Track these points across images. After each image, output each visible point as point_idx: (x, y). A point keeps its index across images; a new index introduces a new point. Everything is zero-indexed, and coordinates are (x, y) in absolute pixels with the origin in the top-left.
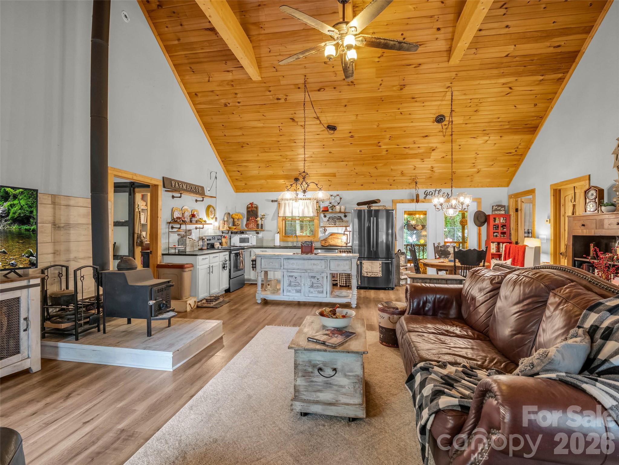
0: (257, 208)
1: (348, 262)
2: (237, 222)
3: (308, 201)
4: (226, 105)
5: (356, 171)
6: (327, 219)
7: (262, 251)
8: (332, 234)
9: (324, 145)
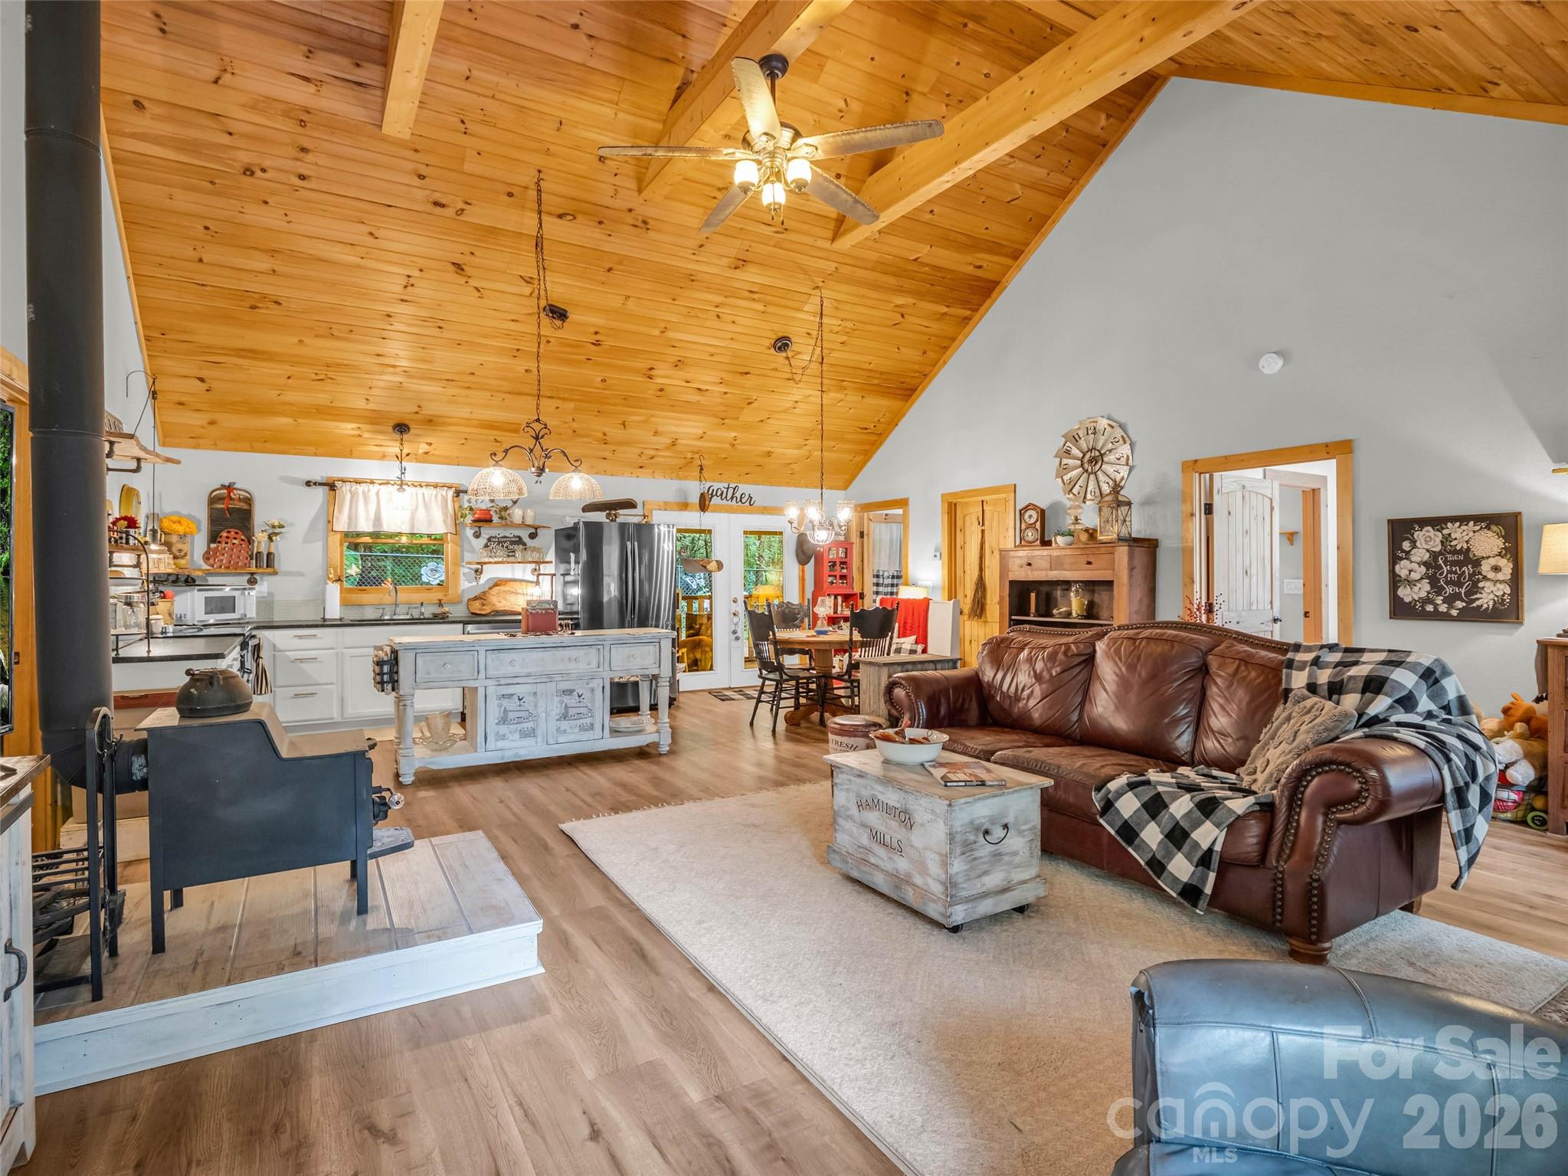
0: (249, 501)
1: (651, 648)
2: (180, 546)
3: (429, 492)
4: (248, 171)
5: (575, 425)
6: (483, 541)
7: (300, 637)
8: (498, 583)
9: (518, 350)
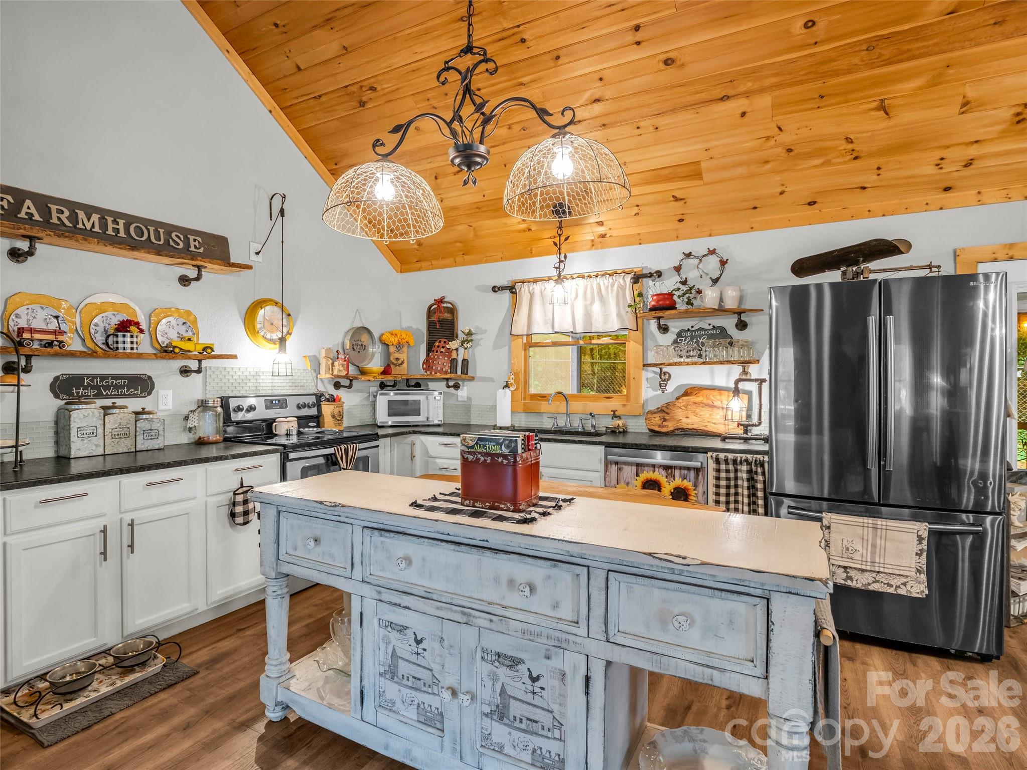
0: (452, 311)
2: (397, 355)
3: (604, 282)
5: (786, 138)
6: (671, 337)
8: (689, 392)
9: (637, 28)
